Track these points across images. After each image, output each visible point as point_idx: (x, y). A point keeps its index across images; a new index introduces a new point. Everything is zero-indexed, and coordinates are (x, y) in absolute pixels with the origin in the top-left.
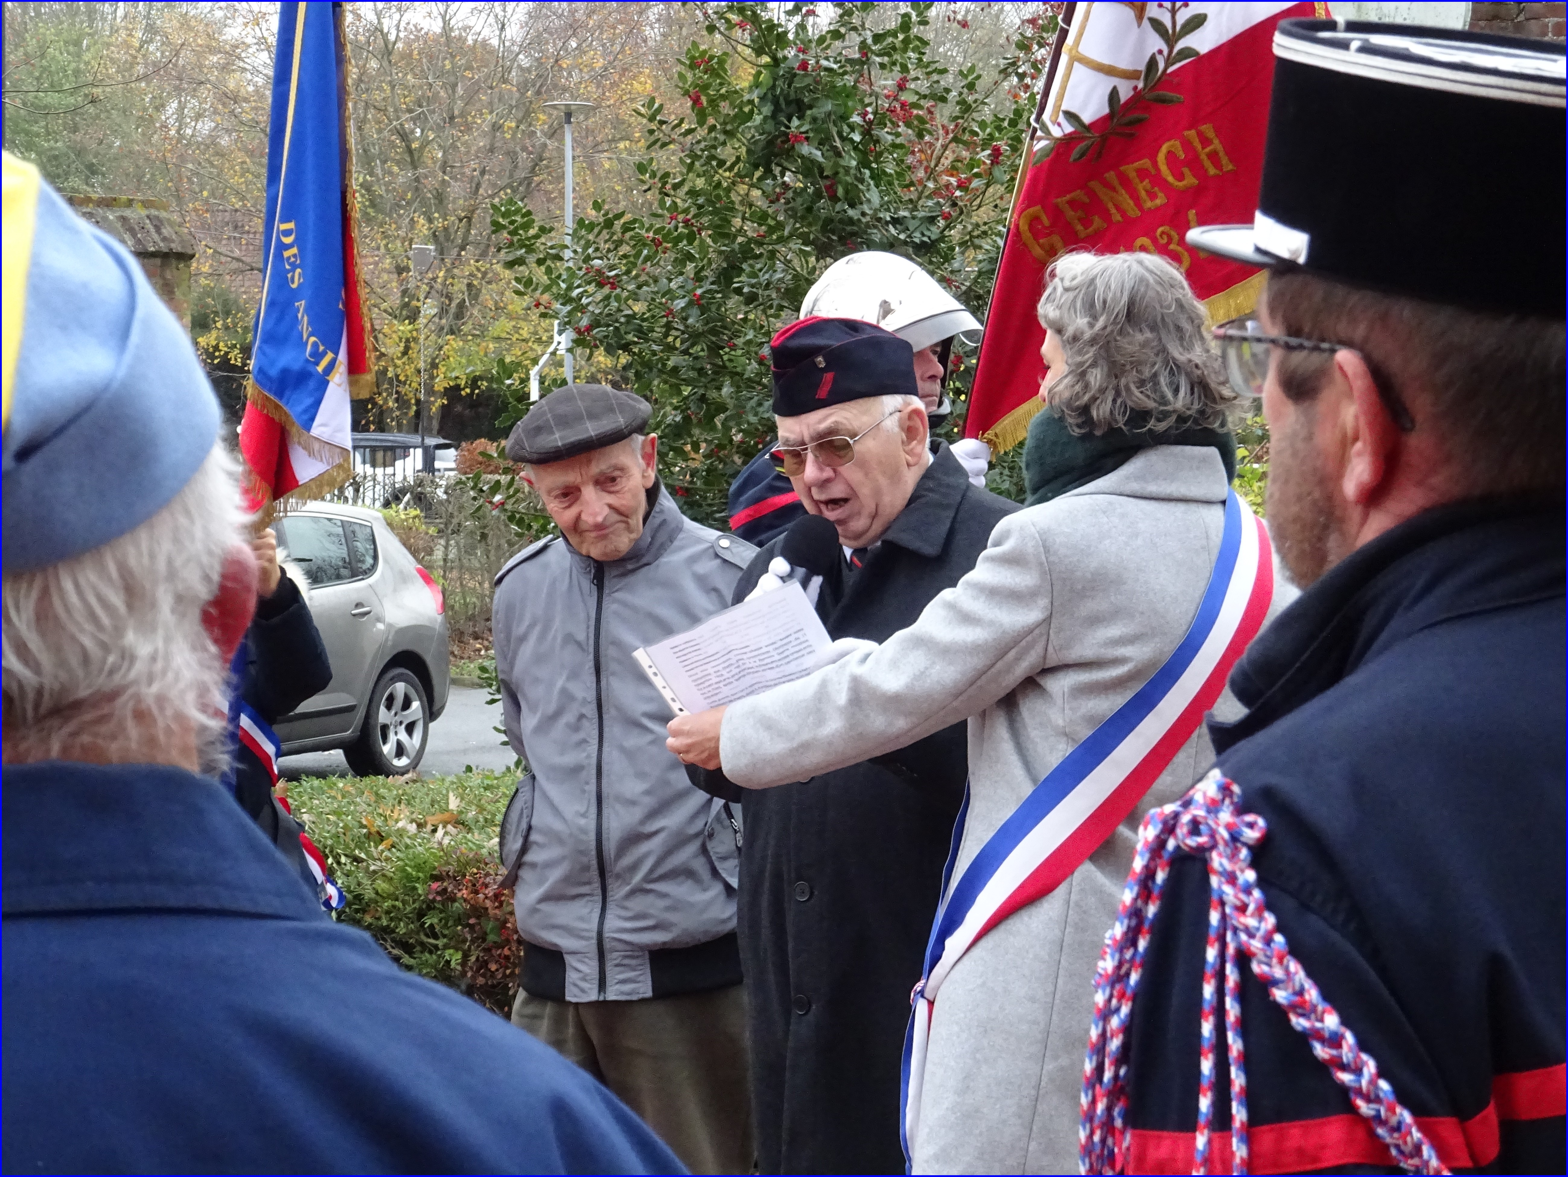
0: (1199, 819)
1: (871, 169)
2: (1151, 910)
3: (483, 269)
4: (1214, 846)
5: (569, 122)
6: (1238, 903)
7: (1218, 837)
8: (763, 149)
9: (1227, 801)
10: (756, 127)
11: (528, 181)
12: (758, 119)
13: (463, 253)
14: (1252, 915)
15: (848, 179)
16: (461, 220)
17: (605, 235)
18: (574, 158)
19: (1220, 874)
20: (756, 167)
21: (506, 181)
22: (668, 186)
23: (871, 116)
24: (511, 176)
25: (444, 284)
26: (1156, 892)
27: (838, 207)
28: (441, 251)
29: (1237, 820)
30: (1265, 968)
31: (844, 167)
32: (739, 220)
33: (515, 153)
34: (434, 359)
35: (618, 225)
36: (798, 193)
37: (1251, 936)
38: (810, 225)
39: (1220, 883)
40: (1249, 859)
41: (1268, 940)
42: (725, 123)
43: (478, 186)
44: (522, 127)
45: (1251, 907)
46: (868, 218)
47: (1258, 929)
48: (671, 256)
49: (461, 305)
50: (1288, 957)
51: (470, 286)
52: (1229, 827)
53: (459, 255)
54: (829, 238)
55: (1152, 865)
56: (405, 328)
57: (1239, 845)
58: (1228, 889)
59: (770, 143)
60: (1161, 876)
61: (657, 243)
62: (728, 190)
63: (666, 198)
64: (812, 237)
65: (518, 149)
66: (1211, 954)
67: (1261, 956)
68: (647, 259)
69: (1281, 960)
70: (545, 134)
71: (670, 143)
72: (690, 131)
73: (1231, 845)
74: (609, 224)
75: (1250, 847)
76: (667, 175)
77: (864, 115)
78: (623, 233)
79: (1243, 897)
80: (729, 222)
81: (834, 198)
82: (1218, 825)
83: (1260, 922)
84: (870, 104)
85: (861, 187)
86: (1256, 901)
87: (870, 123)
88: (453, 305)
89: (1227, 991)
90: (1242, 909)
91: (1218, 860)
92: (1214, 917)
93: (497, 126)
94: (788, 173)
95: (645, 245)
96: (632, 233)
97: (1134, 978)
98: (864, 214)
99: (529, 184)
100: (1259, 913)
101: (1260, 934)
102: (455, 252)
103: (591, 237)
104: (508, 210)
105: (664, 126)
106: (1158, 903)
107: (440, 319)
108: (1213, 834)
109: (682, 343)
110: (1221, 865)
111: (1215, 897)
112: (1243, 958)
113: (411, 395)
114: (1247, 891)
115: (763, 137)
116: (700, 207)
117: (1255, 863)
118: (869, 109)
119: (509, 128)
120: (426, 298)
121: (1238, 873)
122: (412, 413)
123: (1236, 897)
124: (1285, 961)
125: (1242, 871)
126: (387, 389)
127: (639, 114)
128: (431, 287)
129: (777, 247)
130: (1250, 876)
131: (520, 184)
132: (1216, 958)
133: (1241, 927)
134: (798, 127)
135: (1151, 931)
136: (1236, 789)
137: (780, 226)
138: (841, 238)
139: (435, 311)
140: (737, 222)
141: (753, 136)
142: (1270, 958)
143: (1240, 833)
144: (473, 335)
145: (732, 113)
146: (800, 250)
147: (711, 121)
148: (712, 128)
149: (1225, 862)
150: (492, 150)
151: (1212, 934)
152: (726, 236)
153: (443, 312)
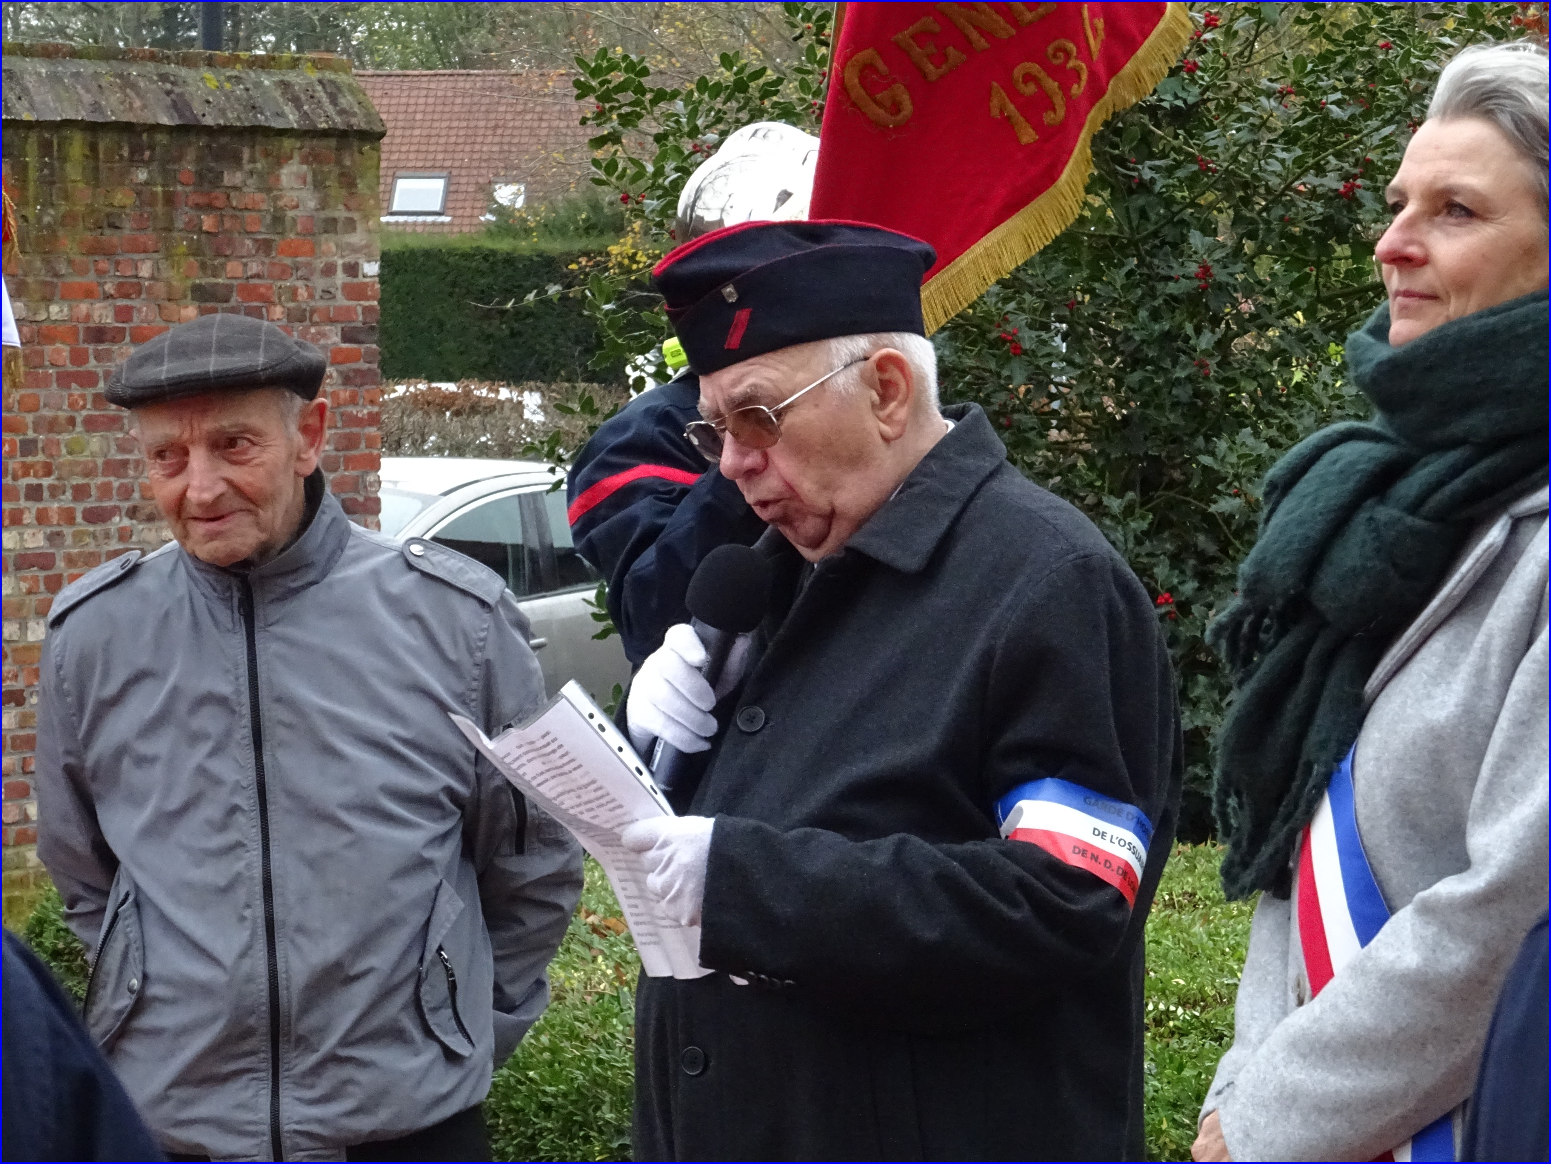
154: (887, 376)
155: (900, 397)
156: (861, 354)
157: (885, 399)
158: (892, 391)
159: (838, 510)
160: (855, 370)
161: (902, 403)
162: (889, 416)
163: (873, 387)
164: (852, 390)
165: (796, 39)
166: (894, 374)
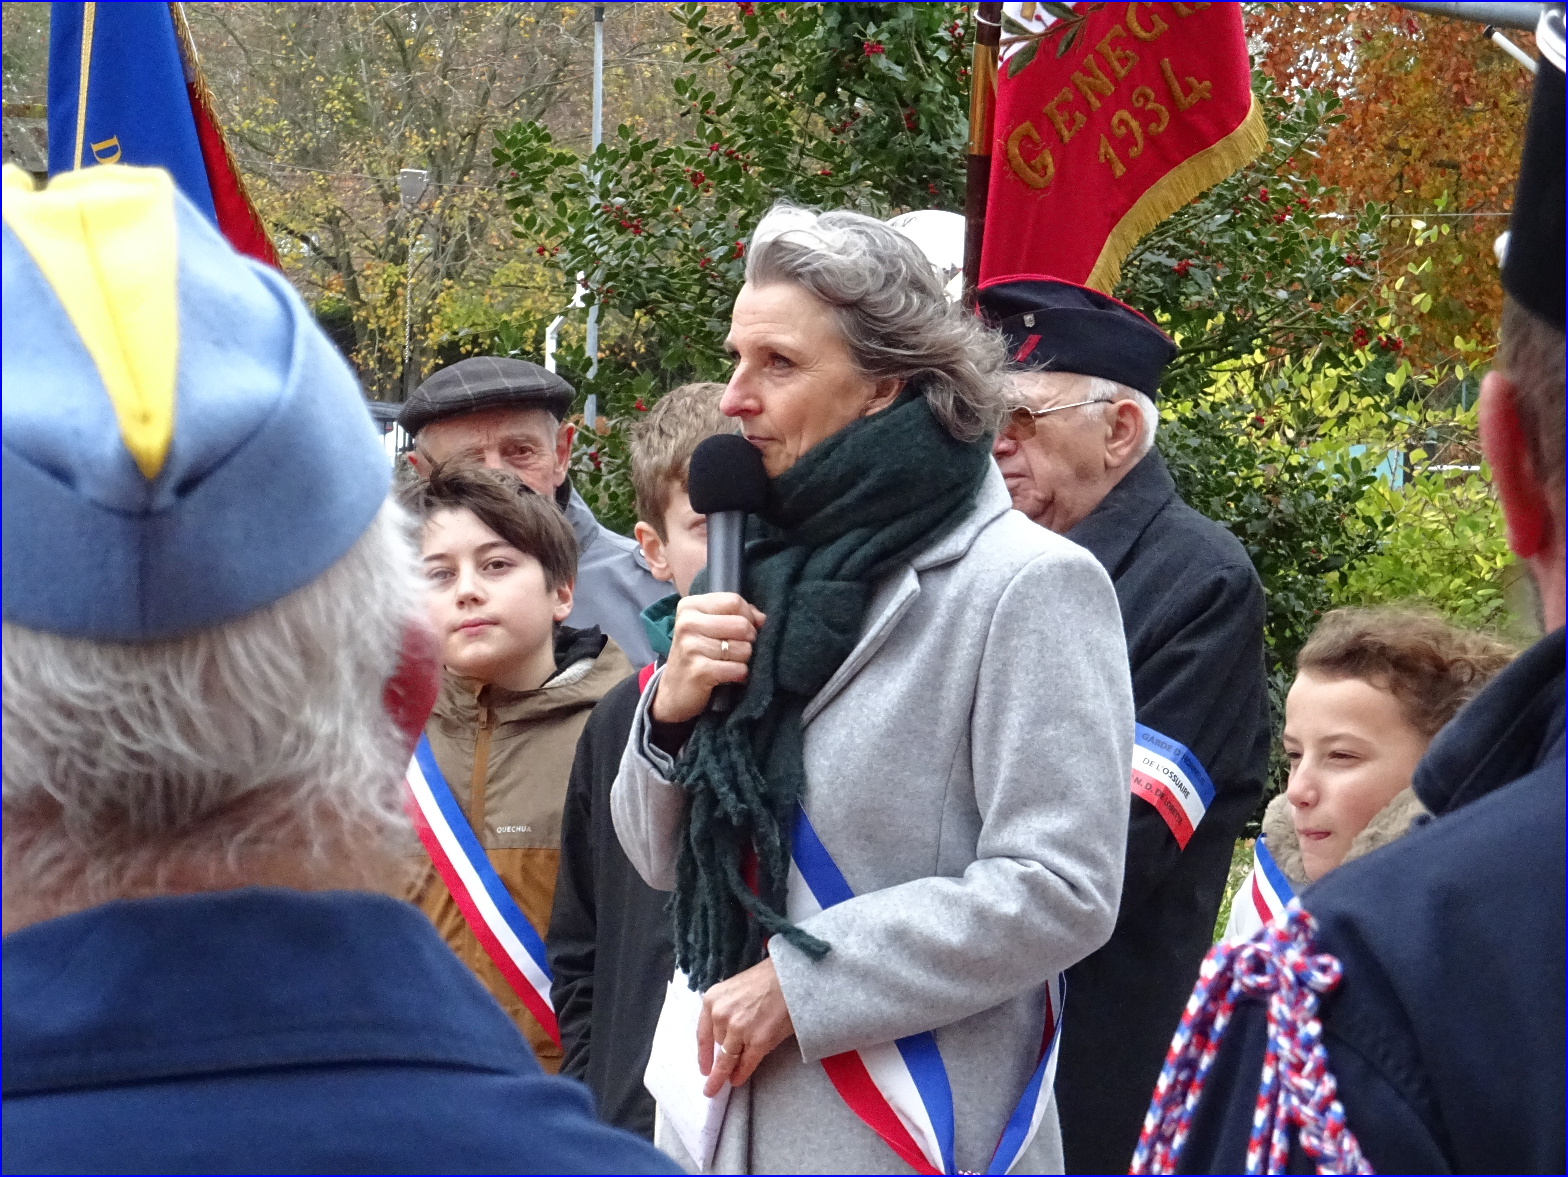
0: (1263, 955)
1: (961, 97)
2: (1206, 1061)
3: (489, 198)
4: (1276, 989)
5: (599, 19)
6: (1294, 1060)
7: (1282, 979)
8: (826, 69)
9: (1301, 937)
10: (818, 41)
11: (547, 92)
12: (820, 31)
13: (466, 178)
14: (1308, 1077)
15: (933, 108)
16: (464, 138)
17: (630, 167)
18: (605, 63)
19: (1278, 1023)
20: (817, 89)
21: (522, 90)
22: (712, 110)
23: (961, 31)
24: (528, 84)
25: (441, 217)
26: (1213, 1040)
27: (919, 140)
28: (439, 177)
29: (1307, 961)
30: (1315, 1141)
31: (927, 93)
32: (796, 156)
33: (533, 54)
34: (426, 309)
35: (648, 156)
36: (867, 124)
37: (1304, 1101)
38: (883, 163)
39: (1278, 1033)
40: (1316, 1008)
41: (1323, 1108)
42: (780, 36)
43: (487, 94)
44: (543, 23)
45: (1309, 1067)
46: (957, 155)
47: (1313, 1093)
48: (712, 194)
49: (461, 244)
50: (1345, 1131)
51: (472, 220)
52: (1296, 968)
53: (460, 182)
54: (906, 180)
55: (1211, 1007)
56: (394, 270)
57: (1306, 991)
58: (1284, 1043)
59: (836, 61)
60: (1220, 1022)
61: (696, 179)
62: (783, 116)
63: (707, 125)
64: (885, 178)
65: (537, 50)
66: (1260, 1117)
67: (1311, 1126)
68: (681, 198)
69: (1334, 1134)
70: (571, 32)
71: (713, 55)
72: (738, 43)
73: (1296, 989)
74: (636, 154)
75: (1319, 995)
76: (711, 96)
77: (952, 29)
78: (654, 166)
79: (1300, 1053)
80: (784, 156)
81: (915, 129)
82: (1283, 963)
83: (1316, 1085)
84: (960, 16)
85: (947, 117)
86: (1316, 1060)
87: (961, 38)
88: (452, 242)
89: (1272, 1162)
90: (1298, 1067)
91: (1278, 1007)
92: (1267, 1074)
93: (511, 21)
94: (858, 99)
95: (679, 181)
96: (665, 167)
97: (1178, 1141)
98: (951, 150)
99: (551, 94)
100: (1317, 1075)
101: (1316, 1098)
102: (455, 177)
103: (614, 168)
104: (514, 138)
105: (707, 35)
106: (1214, 1053)
107: (435, 259)
108: (1277, 974)
109: (720, 303)
110: (1280, 1012)
111: (1270, 1050)
112: (1293, 1126)
113: (397, 352)
114: (1308, 1046)
115: (827, 54)
116: (748, 137)
117: (1322, 1014)
118: (959, 22)
119: (526, 23)
120: (419, 233)
121: (1300, 1024)
122: (397, 375)
123: (1292, 1052)
124: (1339, 1135)
125: (1305, 1022)
126: (367, 347)
127: (678, 18)
128: (425, 220)
129: (844, 189)
130: (1314, 1028)
131: (539, 94)
132: (1265, 1122)
133: (1293, 1089)
134: (875, 35)
135: (1202, 1086)
136: (1312, 923)
137: (846, 163)
138: (921, 181)
139: (430, 249)
140: (792, 157)
141: (814, 52)
142: (1322, 1129)
143: (1309, 976)
144: (476, 281)
145: (789, 24)
146: (872, 194)
147: (763, 32)
148: (764, 42)
149: (1286, 1010)
150: (505, 50)
151: (1263, 1094)
152: (780, 174)
153: (439, 251)
154: (1123, 420)
155: (1128, 438)
156: (1109, 395)
157: (1116, 436)
158: (1123, 432)
159: (1057, 499)
160: (1101, 406)
161: (1127, 444)
162: (1115, 449)
163: (1109, 423)
164: (1095, 419)
165: (683, 115)
166: (1128, 420)
